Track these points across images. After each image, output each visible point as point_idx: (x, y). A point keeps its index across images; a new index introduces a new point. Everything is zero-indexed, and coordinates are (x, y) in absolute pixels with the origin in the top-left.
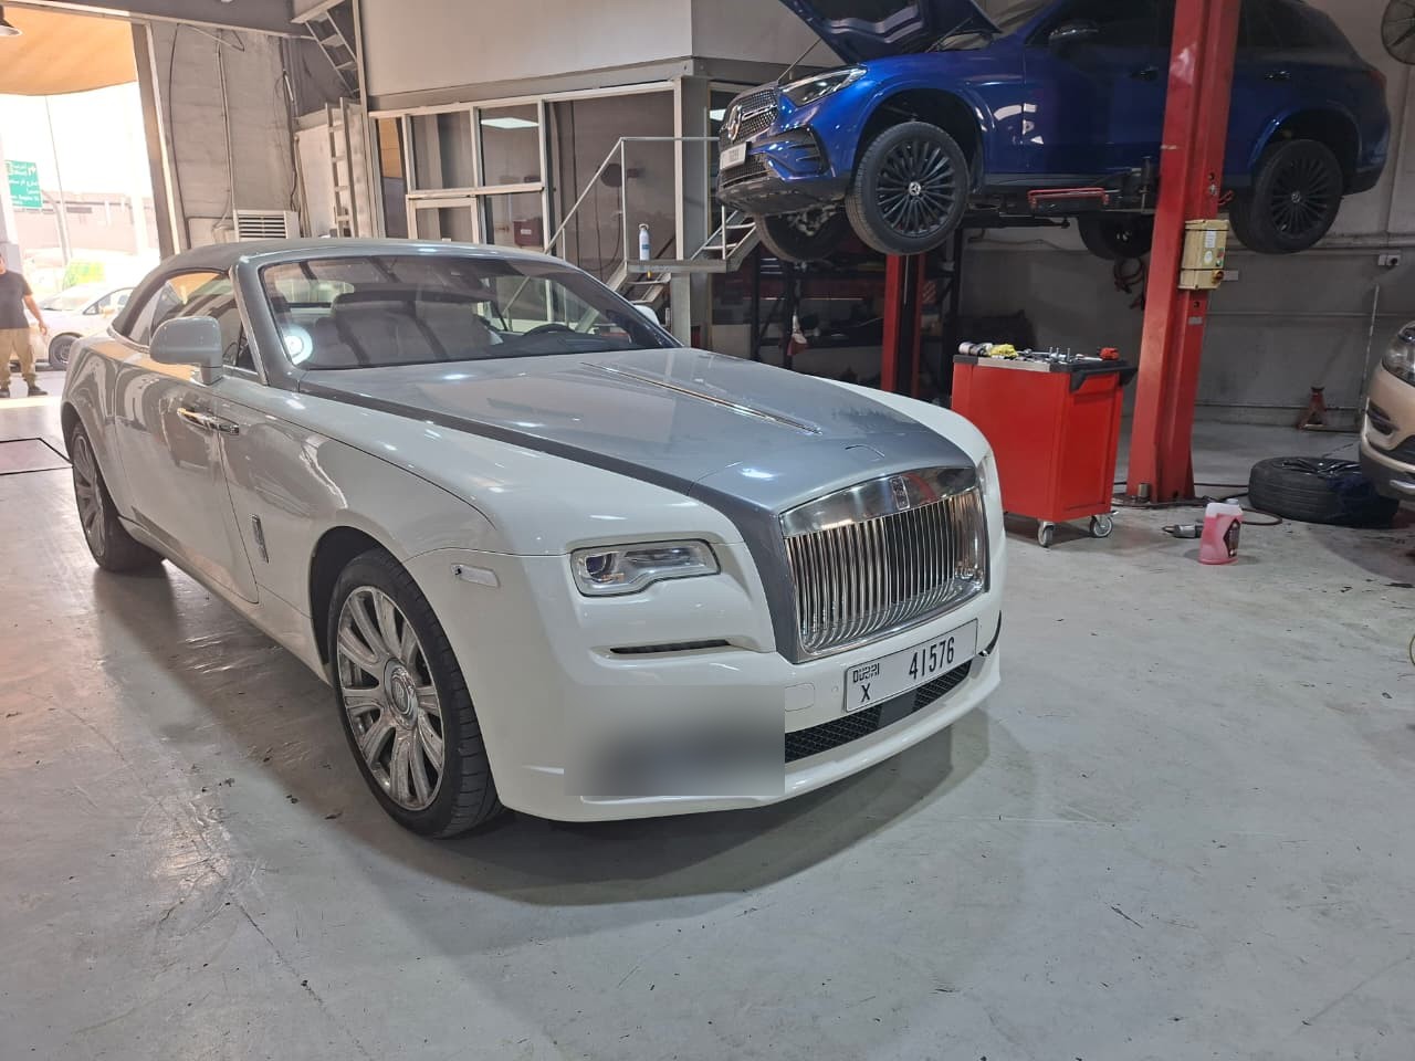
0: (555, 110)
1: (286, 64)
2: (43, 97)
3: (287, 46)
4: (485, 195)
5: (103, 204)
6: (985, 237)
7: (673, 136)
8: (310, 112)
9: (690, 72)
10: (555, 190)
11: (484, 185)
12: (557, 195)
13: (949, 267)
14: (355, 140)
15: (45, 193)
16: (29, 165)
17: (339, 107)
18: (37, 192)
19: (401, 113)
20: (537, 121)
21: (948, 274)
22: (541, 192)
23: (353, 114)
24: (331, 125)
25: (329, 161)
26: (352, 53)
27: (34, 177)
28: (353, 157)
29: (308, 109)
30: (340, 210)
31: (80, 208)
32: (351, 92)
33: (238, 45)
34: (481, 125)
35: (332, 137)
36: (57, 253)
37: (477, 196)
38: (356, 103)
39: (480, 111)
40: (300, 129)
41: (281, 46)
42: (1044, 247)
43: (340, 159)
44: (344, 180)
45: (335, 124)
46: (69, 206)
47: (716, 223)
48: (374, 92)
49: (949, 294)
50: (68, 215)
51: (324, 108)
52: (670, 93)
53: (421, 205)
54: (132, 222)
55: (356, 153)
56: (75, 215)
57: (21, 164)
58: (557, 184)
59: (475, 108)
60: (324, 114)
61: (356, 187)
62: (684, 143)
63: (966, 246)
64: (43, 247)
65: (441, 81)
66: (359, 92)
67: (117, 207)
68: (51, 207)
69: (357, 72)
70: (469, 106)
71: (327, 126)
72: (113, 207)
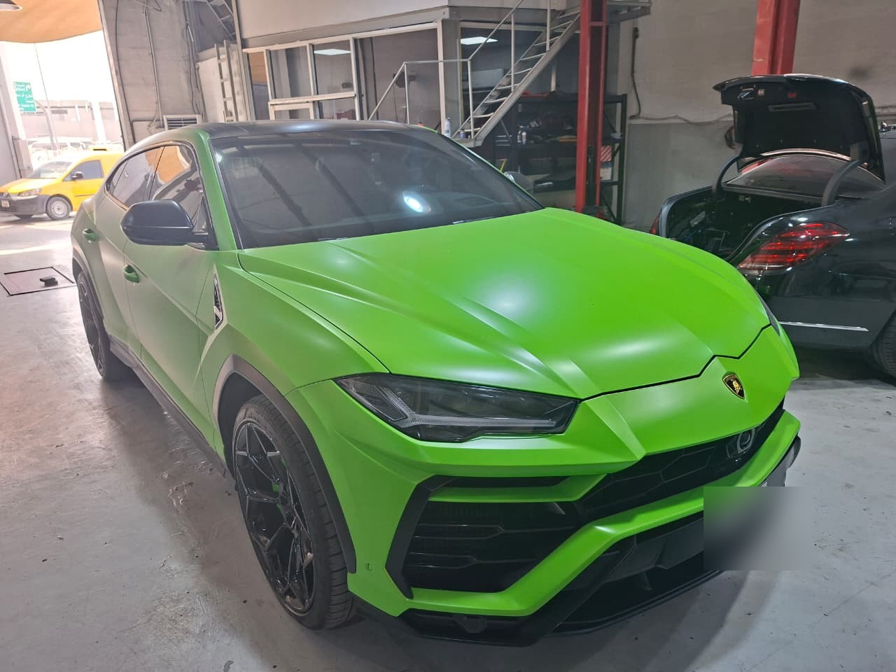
0: (362, 45)
1: (188, 19)
2: (33, 44)
3: (188, 6)
4: (318, 101)
5: (74, 107)
6: (641, 115)
7: (438, 59)
8: (206, 49)
9: (447, 16)
10: (363, 96)
11: (318, 94)
12: (364, 99)
13: (617, 135)
14: (235, 67)
15: (37, 102)
16: (26, 84)
17: (223, 46)
18: (32, 102)
19: (263, 49)
20: (349, 50)
21: (617, 141)
22: (354, 97)
23: (233, 51)
24: (219, 58)
25: (219, 81)
26: (230, 10)
27: (30, 91)
28: (234, 79)
29: (204, 47)
30: (228, 113)
31: (60, 111)
32: (230, 35)
33: (157, 7)
34: (314, 54)
35: (220, 65)
36: (47, 141)
37: (314, 102)
38: (234, 43)
39: (313, 46)
40: (199, 61)
41: (184, 6)
42: (679, 121)
43: (226, 80)
44: (229, 94)
45: (221, 57)
46: (53, 109)
47: (467, 114)
48: (246, 36)
49: (618, 153)
50: (54, 115)
51: (214, 47)
52: (435, 30)
53: (278, 108)
54: (93, 119)
55: (235, 76)
56: (57, 115)
57: (21, 84)
58: (363, 92)
59: (310, 44)
60: (214, 50)
61: (237, 98)
62: (444, 64)
63: (628, 122)
64: (39, 136)
65: (287, 27)
66: (235, 35)
67: (83, 109)
68: (41, 111)
69: (233, 22)
70: (306, 43)
71: (216, 58)
72: (81, 109)
